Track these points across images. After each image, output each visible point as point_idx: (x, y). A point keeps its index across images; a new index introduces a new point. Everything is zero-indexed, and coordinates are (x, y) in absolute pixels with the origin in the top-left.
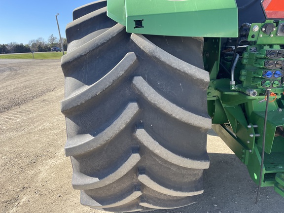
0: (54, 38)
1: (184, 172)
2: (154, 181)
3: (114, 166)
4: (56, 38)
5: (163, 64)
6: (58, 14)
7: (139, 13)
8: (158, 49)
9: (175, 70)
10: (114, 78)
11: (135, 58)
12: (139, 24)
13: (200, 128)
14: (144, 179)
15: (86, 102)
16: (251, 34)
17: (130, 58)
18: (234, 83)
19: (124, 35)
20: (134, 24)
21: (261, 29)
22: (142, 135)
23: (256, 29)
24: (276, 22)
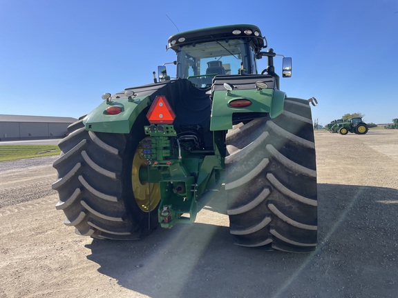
2: (89, 205)
8: (97, 138)
10: (74, 151)
11: (85, 142)
12: (90, 126)
16: (145, 131)
20: (88, 127)
21: (149, 129)
22: (81, 179)
23: (146, 128)
24: (156, 125)
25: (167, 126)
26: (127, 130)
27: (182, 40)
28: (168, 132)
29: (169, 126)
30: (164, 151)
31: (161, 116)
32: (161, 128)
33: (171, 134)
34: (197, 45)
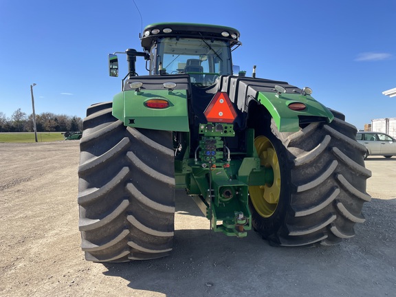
0: (21, 113)
1: (159, 215)
2: (138, 220)
3: (110, 209)
4: (24, 114)
5: (146, 145)
6: (35, 84)
7: (132, 115)
8: (143, 136)
9: (153, 149)
10: (115, 152)
11: (129, 140)
12: (132, 121)
13: (168, 184)
14: (131, 218)
15: (96, 166)
16: (200, 130)
17: (125, 140)
18: (196, 160)
19: (122, 128)
20: (129, 121)
21: (205, 127)
22: (131, 187)
23: (202, 127)
24: (214, 123)
25: (226, 125)
26: (186, 128)
27: (166, 31)
28: (225, 132)
29: (228, 126)
30: (218, 153)
31: (221, 114)
32: (220, 128)
33: (229, 135)
34: (180, 40)
